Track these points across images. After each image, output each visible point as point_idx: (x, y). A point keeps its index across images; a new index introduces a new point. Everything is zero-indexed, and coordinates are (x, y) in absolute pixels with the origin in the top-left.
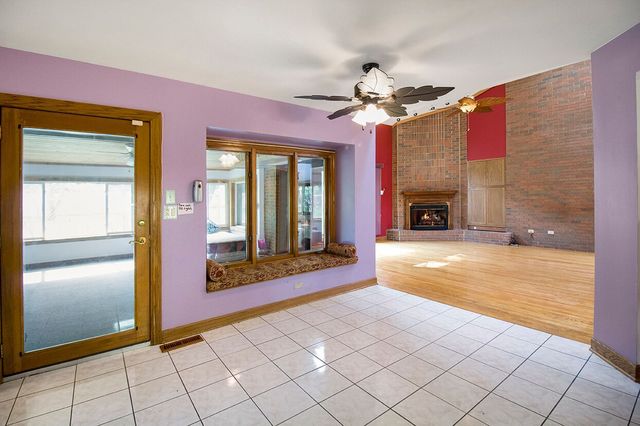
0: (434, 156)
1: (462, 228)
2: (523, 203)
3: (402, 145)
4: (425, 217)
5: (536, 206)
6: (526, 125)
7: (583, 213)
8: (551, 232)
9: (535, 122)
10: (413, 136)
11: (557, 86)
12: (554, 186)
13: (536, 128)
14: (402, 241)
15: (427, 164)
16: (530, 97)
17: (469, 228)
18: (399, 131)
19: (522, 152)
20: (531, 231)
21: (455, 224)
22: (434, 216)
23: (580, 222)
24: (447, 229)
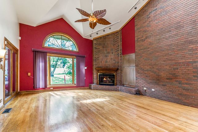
0: (108, 53)
1: (121, 85)
2: (141, 75)
3: (96, 48)
4: (105, 79)
5: (147, 76)
6: (143, 37)
7: (168, 80)
8: (153, 90)
9: (146, 34)
10: (100, 44)
11: (155, 15)
12: (154, 66)
13: (146, 38)
14: (93, 89)
15: (106, 56)
16: (144, 23)
17: (123, 85)
18: (94, 42)
19: (141, 49)
20: (145, 89)
21: (118, 83)
22: (108, 79)
23: (166, 86)
24: (114, 85)
